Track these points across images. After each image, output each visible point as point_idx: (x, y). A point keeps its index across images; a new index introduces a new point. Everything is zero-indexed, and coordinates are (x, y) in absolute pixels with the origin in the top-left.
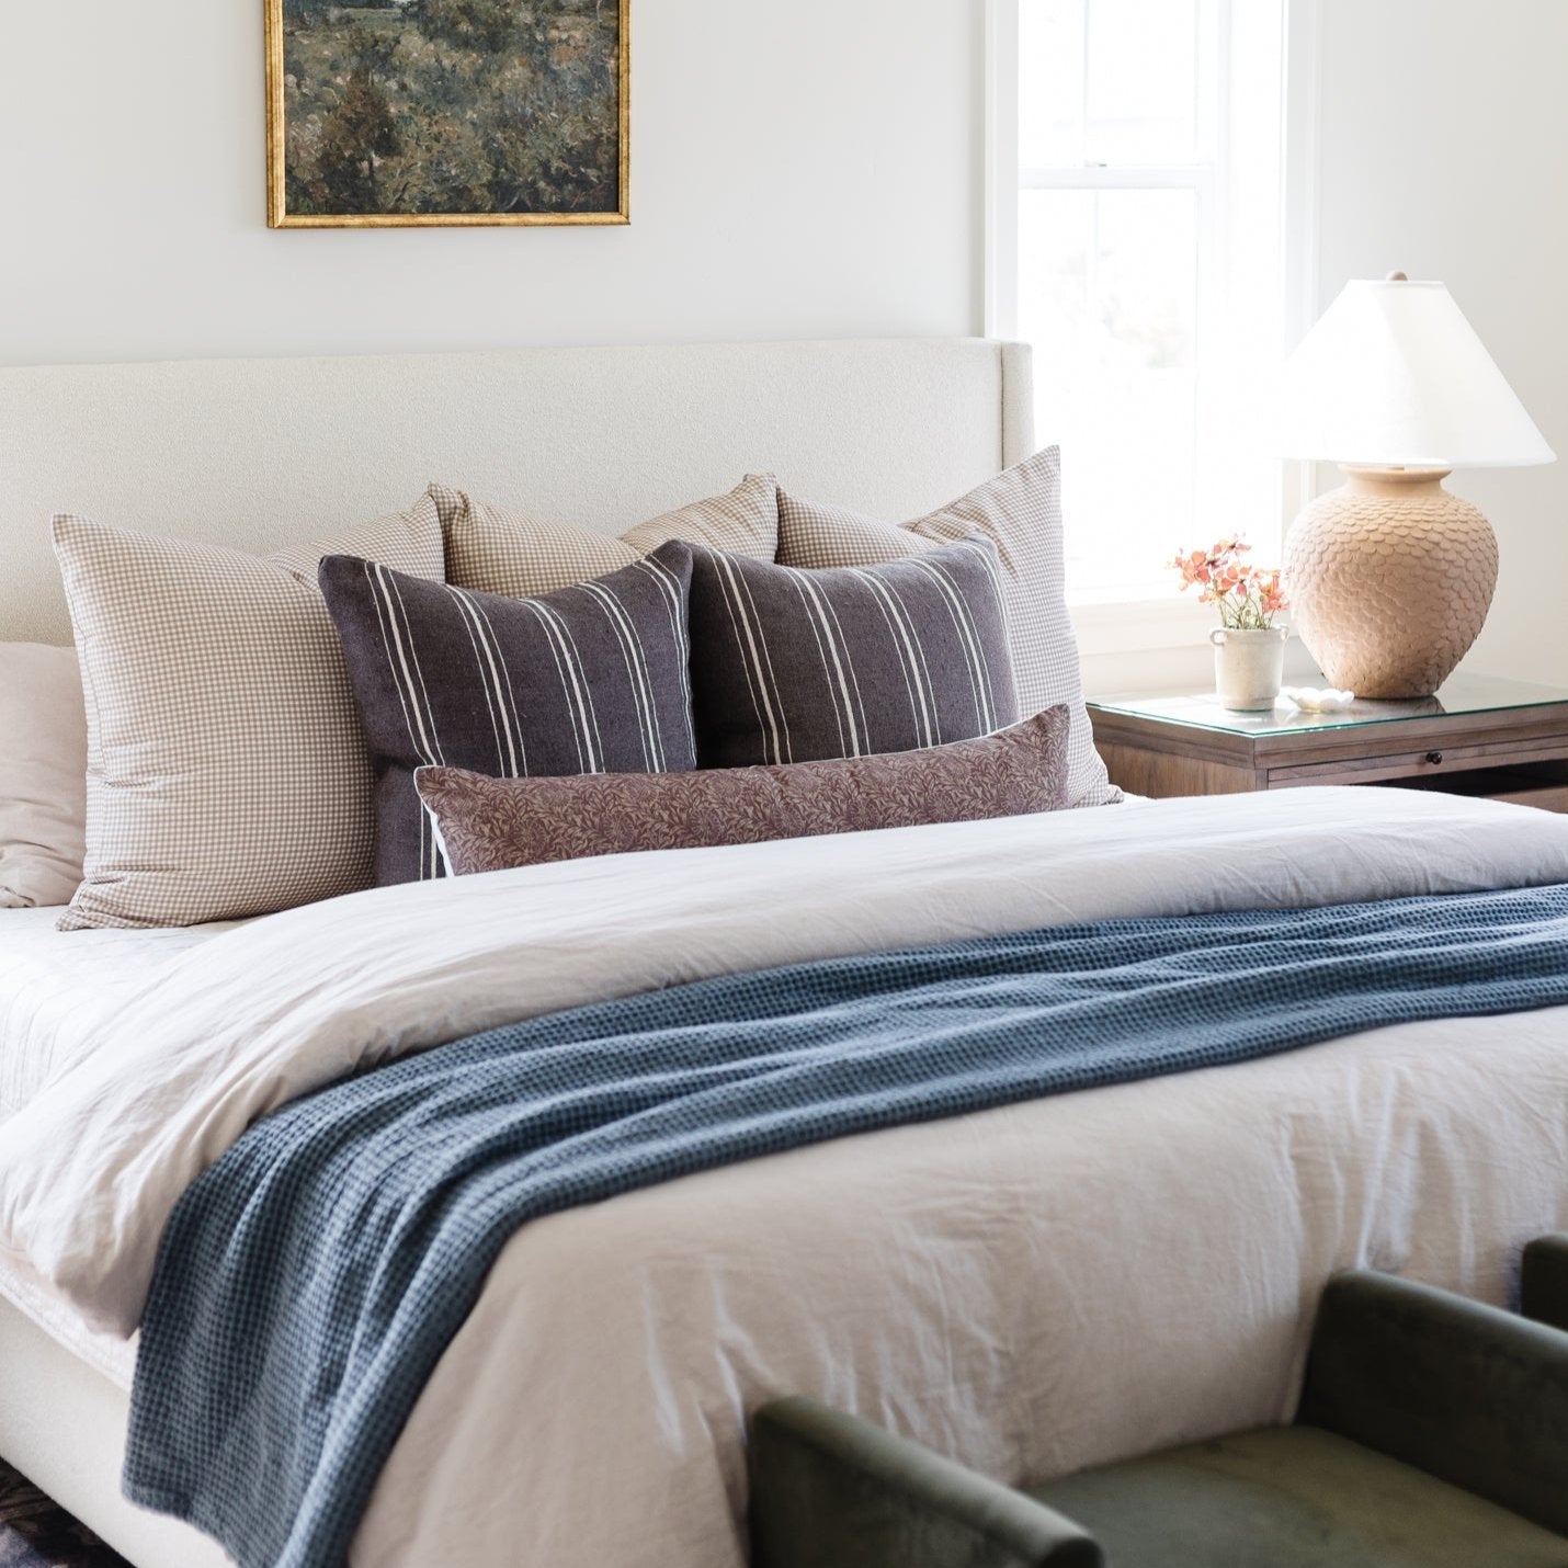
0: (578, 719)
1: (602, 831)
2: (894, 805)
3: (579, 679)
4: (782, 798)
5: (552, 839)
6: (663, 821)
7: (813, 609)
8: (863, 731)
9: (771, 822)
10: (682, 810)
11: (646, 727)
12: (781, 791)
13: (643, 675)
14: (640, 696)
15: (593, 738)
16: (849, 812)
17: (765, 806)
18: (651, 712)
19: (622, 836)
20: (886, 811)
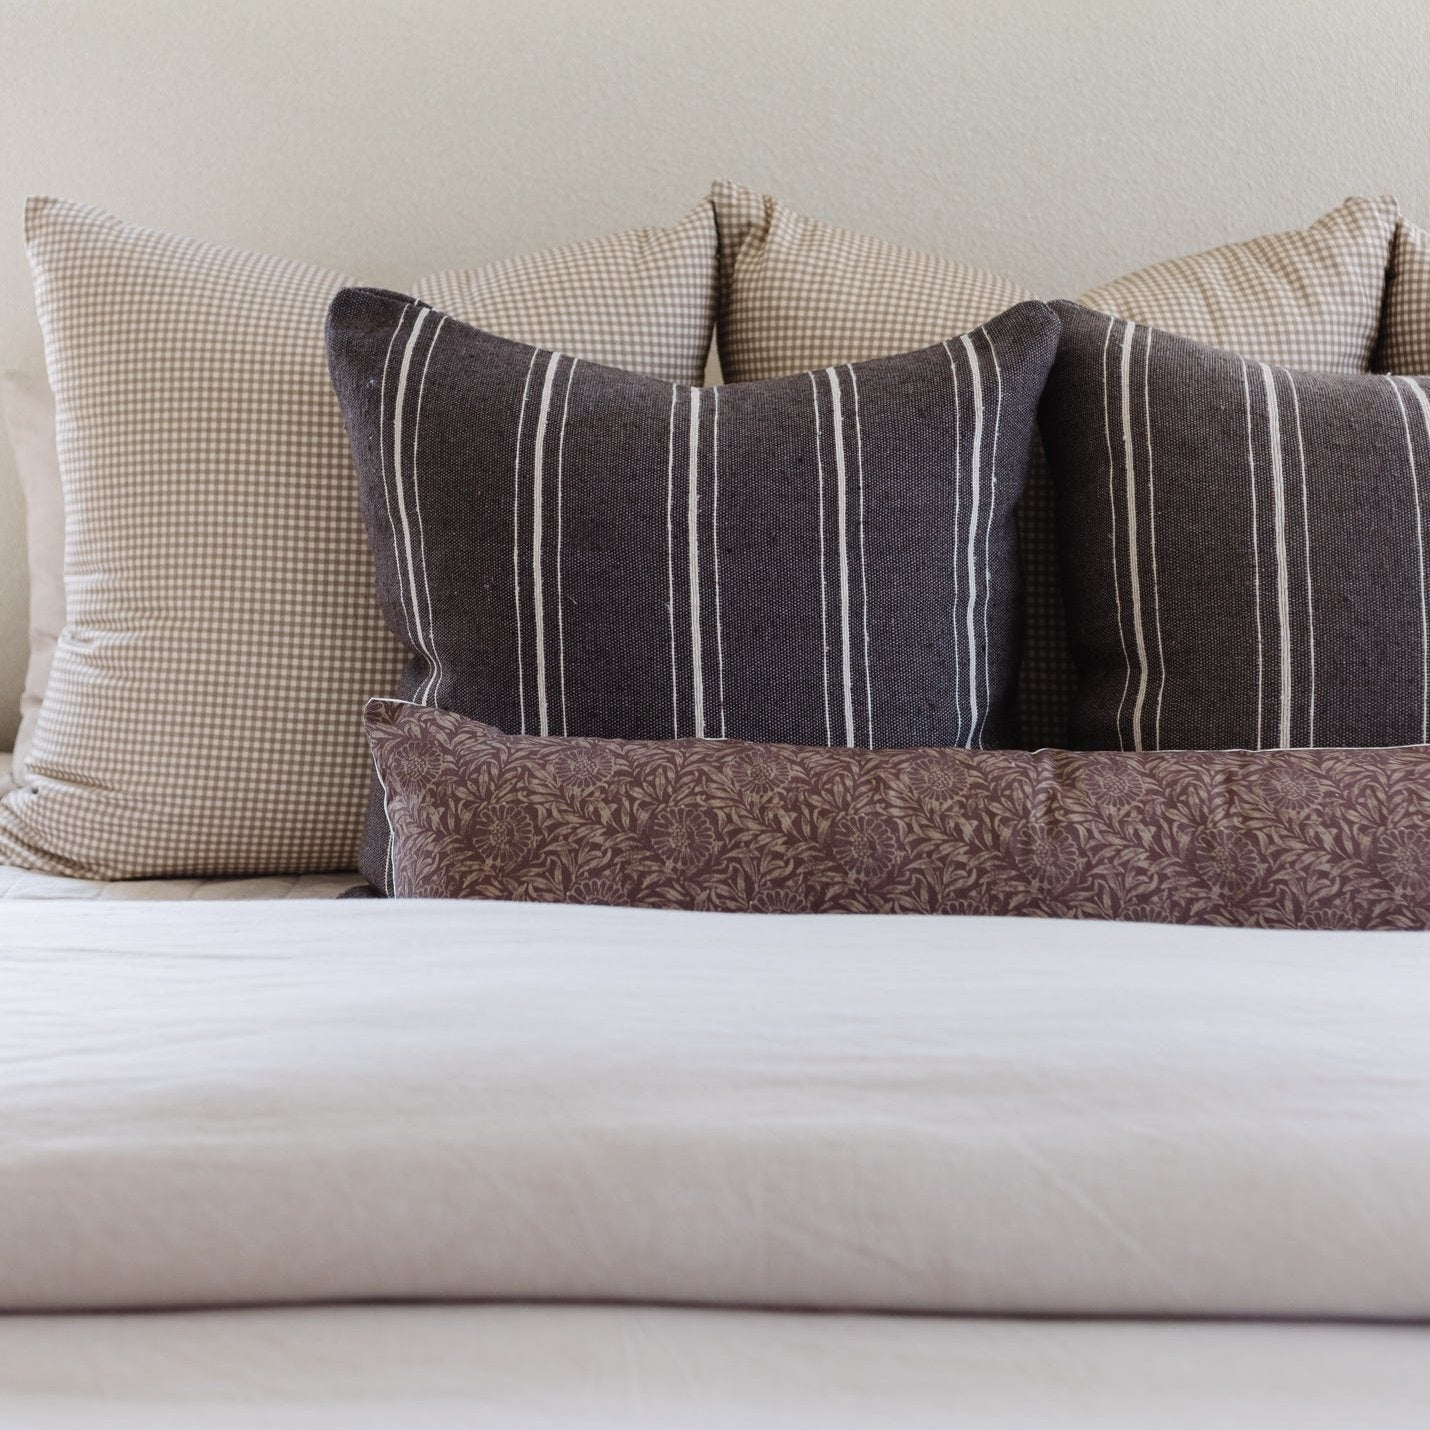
0: (683, 616)
1: (646, 839)
2: (1298, 846)
3: (704, 543)
4: (1049, 811)
5: (543, 844)
6: (779, 829)
7: (1263, 447)
8: (1306, 691)
9: (1009, 854)
10: (823, 813)
11: (836, 642)
12: (1052, 798)
13: (853, 546)
14: (834, 584)
15: (709, 654)
16: (1191, 850)
17: (1005, 821)
18: (856, 614)
19: (686, 851)
20: (1276, 855)
